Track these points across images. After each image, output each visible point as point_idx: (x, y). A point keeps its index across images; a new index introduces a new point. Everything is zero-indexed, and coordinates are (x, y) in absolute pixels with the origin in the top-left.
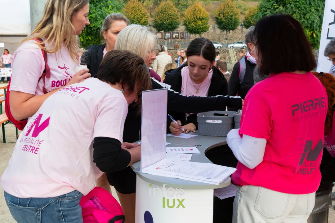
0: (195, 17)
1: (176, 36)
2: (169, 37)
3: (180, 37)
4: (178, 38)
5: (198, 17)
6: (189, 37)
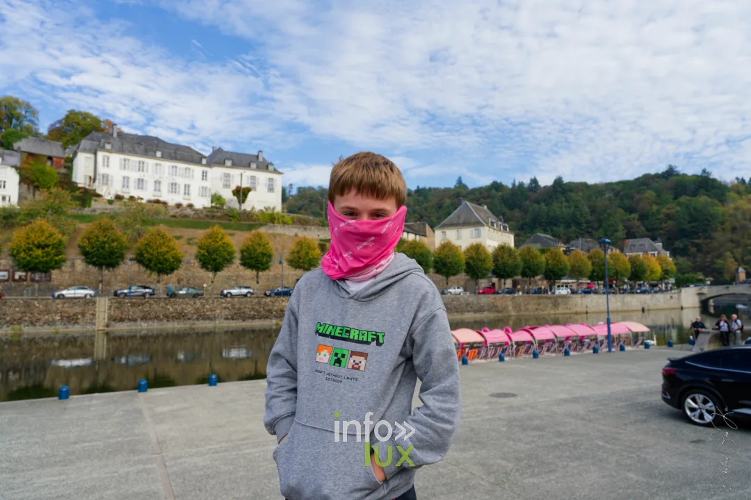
0: (30, 242)
1: (20, 277)
2: (6, 278)
3: (28, 278)
4: (26, 280)
5: (36, 242)
6: (48, 278)
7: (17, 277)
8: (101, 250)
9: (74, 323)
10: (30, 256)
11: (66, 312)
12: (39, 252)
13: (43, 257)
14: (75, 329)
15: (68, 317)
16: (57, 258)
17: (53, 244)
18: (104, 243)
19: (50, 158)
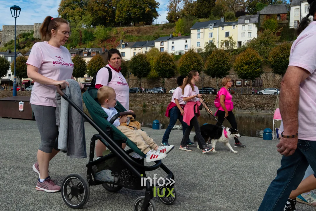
1: (247, 84)
3: (251, 85)
4: (249, 86)
6: (261, 84)
7: (245, 84)
8: (280, 64)
9: (262, 110)
10: (242, 70)
11: (259, 102)
12: (246, 67)
13: (248, 70)
14: (262, 113)
15: (259, 105)
16: (256, 70)
17: (254, 62)
18: (281, 58)
19: (279, 15)
